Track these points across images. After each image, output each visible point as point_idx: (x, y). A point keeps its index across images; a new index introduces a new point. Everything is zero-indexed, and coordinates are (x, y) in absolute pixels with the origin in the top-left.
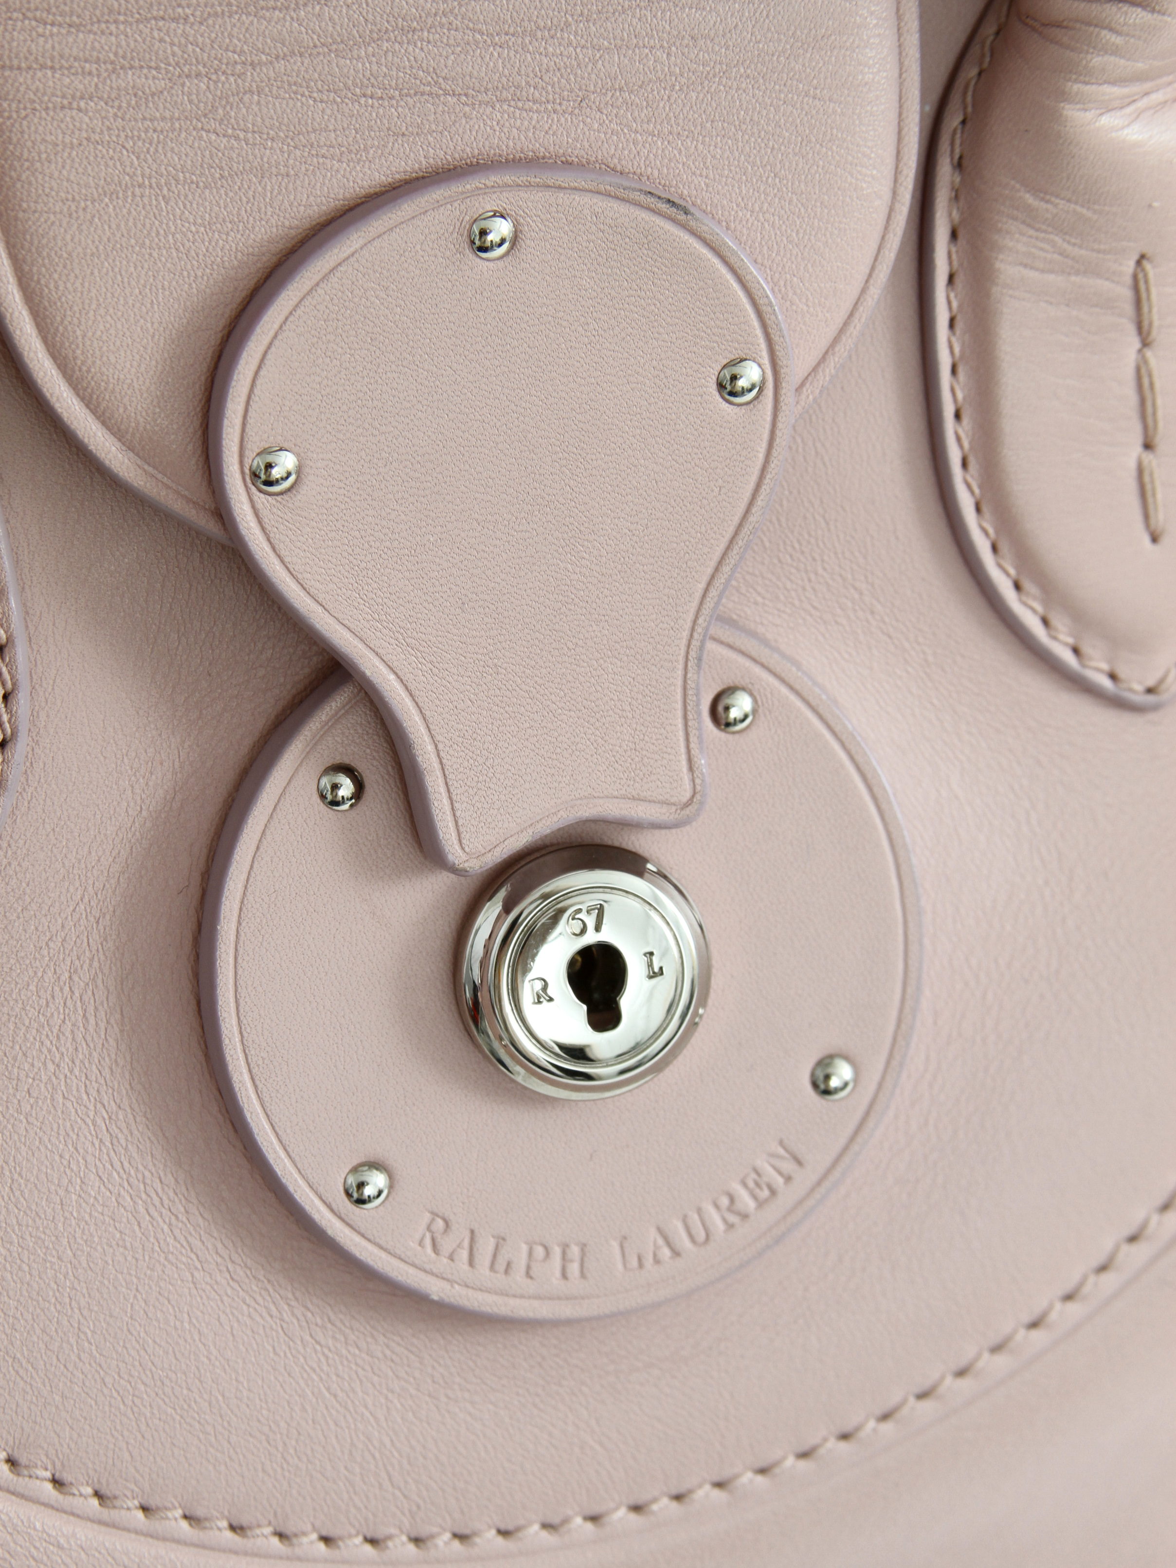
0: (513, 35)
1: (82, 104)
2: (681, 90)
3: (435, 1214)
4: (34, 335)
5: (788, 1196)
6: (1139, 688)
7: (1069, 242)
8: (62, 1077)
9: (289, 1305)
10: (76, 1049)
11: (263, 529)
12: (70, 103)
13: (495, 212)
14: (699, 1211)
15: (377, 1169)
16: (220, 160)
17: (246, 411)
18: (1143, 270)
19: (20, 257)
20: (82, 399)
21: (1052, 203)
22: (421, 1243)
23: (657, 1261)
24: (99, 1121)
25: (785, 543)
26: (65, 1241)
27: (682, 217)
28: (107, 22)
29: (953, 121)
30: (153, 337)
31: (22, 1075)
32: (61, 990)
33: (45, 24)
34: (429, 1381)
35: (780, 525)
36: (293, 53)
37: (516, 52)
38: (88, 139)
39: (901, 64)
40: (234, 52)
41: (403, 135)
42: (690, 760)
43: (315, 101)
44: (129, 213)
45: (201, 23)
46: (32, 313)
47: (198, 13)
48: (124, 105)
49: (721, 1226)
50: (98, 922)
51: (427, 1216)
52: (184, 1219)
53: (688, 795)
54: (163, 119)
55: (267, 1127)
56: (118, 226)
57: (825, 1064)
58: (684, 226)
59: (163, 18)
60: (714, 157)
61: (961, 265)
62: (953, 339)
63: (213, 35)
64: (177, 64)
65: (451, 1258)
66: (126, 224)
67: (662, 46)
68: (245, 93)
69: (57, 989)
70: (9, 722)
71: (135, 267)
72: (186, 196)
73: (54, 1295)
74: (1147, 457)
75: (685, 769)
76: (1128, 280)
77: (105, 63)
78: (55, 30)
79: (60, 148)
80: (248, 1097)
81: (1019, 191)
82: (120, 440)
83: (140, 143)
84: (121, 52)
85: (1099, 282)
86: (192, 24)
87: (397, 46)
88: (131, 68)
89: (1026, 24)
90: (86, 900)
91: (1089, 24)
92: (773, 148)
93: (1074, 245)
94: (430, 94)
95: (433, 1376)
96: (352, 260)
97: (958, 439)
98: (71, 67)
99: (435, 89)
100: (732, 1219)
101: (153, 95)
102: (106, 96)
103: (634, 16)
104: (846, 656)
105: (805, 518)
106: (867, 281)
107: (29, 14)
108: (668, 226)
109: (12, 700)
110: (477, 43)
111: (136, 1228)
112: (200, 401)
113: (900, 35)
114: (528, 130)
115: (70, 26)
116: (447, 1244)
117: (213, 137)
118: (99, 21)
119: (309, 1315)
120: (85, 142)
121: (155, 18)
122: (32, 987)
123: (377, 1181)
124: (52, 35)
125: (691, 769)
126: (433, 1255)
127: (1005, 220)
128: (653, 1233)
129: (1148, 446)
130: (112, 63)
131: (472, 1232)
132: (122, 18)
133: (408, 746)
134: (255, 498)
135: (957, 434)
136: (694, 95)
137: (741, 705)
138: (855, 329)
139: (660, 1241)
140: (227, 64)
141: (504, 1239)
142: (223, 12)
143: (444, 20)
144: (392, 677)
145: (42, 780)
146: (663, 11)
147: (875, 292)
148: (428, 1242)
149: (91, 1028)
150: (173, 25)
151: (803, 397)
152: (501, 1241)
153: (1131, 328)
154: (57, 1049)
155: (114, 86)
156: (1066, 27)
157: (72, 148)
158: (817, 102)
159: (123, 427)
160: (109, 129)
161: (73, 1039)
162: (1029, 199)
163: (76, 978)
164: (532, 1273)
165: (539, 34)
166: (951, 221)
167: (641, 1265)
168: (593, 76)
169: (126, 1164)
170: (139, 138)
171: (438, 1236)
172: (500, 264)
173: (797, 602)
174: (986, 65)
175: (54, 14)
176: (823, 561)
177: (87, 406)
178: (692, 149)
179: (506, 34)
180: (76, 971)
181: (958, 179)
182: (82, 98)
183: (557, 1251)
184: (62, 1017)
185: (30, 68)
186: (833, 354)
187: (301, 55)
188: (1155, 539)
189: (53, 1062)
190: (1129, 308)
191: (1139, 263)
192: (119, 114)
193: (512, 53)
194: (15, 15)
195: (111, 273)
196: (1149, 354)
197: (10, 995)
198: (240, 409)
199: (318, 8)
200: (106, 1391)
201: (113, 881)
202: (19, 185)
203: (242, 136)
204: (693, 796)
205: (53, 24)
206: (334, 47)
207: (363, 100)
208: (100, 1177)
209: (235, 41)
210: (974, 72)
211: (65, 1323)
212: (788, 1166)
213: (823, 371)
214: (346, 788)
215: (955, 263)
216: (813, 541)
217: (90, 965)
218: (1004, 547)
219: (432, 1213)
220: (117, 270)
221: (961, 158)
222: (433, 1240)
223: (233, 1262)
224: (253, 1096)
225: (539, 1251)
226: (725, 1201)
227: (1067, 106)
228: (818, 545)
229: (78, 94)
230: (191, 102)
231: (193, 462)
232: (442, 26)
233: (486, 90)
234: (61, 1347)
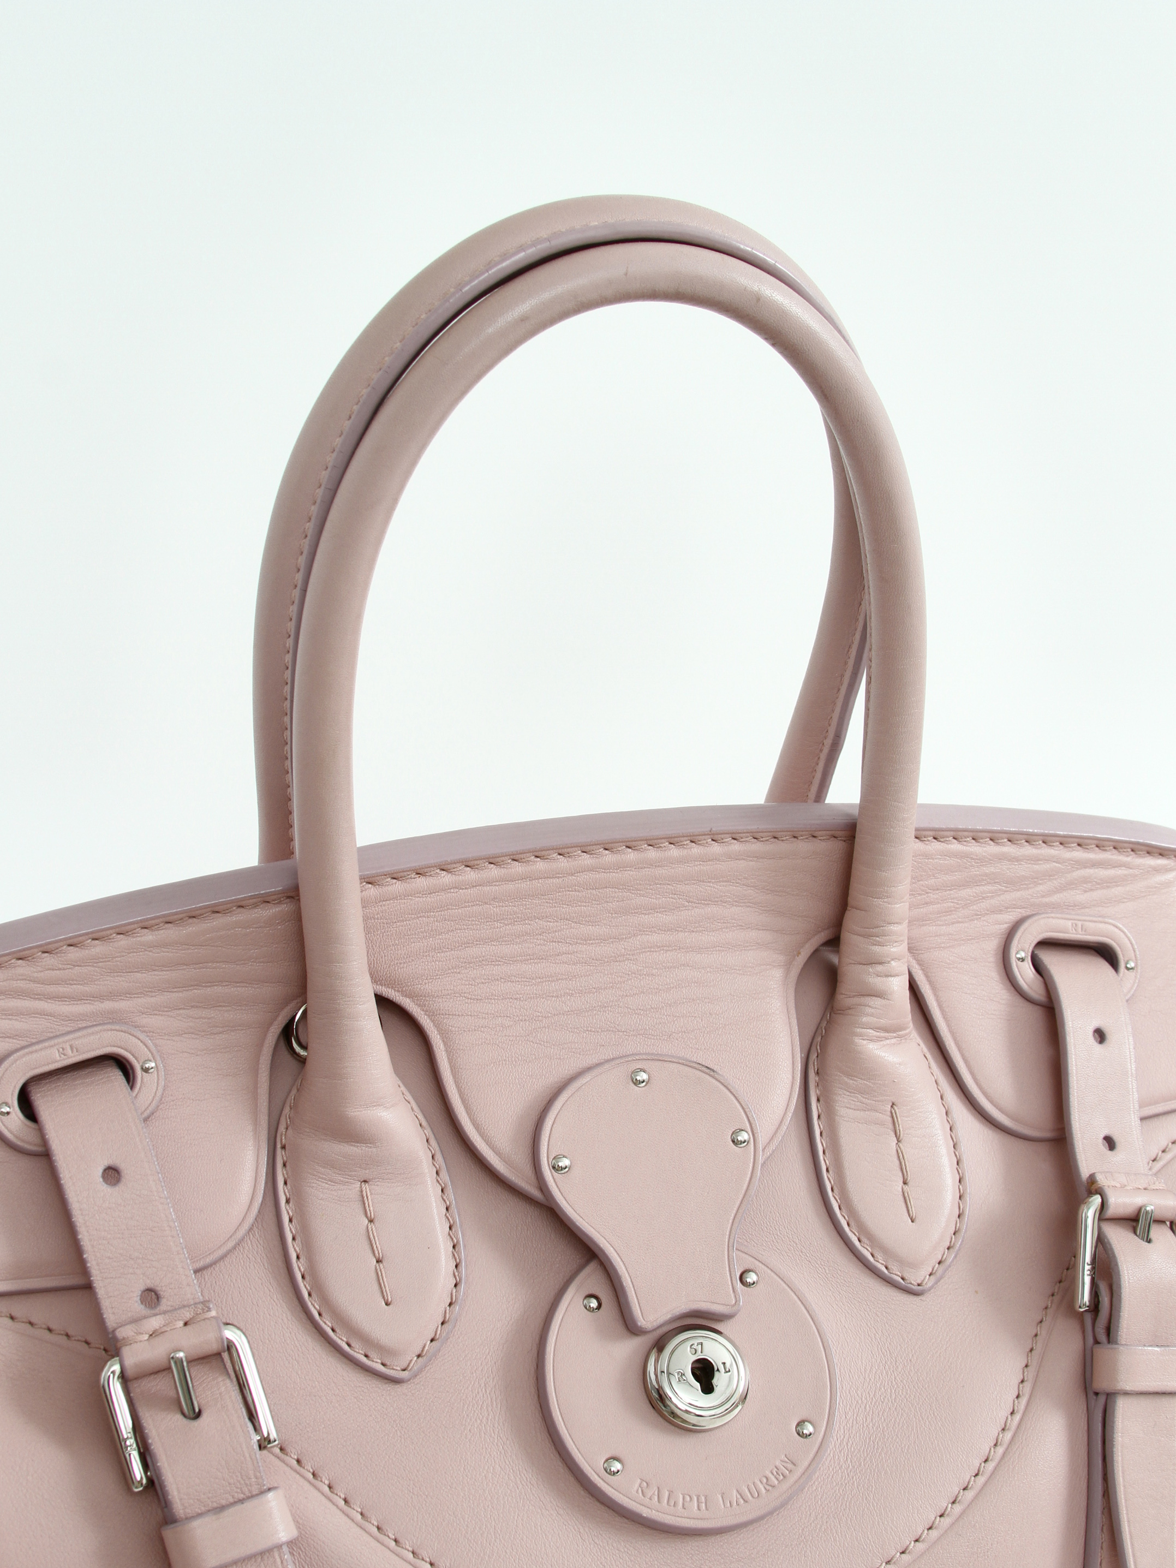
0: (642, 1010)
1: (482, 1029)
2: (707, 1033)
3: (642, 1480)
4: (466, 1116)
5: (792, 1479)
6: (915, 1284)
7: (864, 1098)
8: (483, 1425)
9: (582, 1526)
10: (489, 1414)
11: (558, 1187)
12: (478, 1029)
13: (642, 1069)
14: (754, 1483)
15: (617, 1461)
16: (535, 1052)
17: (549, 1140)
18: (894, 1109)
19: (460, 1086)
20: (485, 1141)
21: (855, 1080)
22: (637, 1491)
23: (738, 1504)
24: (499, 1444)
25: (764, 1223)
26: (487, 1492)
27: (712, 1073)
28: (491, 999)
29: (813, 1056)
30: (511, 1117)
31: (467, 1424)
32: (482, 1390)
33: (468, 999)
34: (644, 1563)
35: (761, 1215)
36: (560, 1014)
37: (644, 1016)
38: (485, 1042)
39: (791, 1029)
40: (538, 1012)
41: (603, 1046)
42: (733, 1288)
43: (569, 1032)
44: (501, 1070)
45: (526, 1001)
46: (465, 1107)
47: (524, 997)
48: (498, 1030)
49: (764, 1491)
50: (495, 1363)
51: (639, 1481)
52: (536, 1487)
53: (734, 1302)
54: (513, 1036)
55: (571, 1441)
56: (497, 1074)
57: (800, 1424)
58: (713, 1077)
59: (512, 999)
60: (722, 1058)
61: (822, 1110)
62: (823, 1140)
63: (530, 1005)
64: (517, 1016)
65: (650, 1499)
66: (500, 1074)
67: (699, 1017)
68: (543, 1027)
69: (480, 1390)
70: (458, 1275)
71: (504, 1091)
72: (522, 1065)
73: (484, 1514)
74: (906, 1187)
75: (732, 1292)
76: (889, 1114)
77: (490, 1014)
78: (472, 1001)
79: (474, 1045)
80: (562, 1427)
81: (842, 1076)
82: (500, 1157)
83: (504, 1045)
84: (496, 1010)
85: (878, 1114)
86: (522, 1001)
87: (599, 1013)
88: (500, 1017)
89: (837, 1014)
90: (490, 1354)
91: (861, 1005)
92: (745, 1056)
93: (866, 1098)
94: (612, 1031)
95: (646, 1561)
96: (587, 1084)
97: (829, 1179)
98: (478, 1015)
99: (614, 1029)
100: (768, 1487)
101: (509, 1027)
102: (491, 1026)
103: (687, 1005)
104: (793, 1269)
105: (771, 1212)
106: (786, 1110)
107: (462, 995)
108: (707, 1077)
109: (459, 1267)
110: (629, 1012)
111: (517, 1489)
112: (530, 1142)
113: (789, 1019)
114: (650, 1045)
115: (477, 1000)
116: (649, 1493)
117: (532, 1043)
118: (488, 999)
119: (591, 1531)
120: (484, 1044)
121: (509, 998)
122: (470, 1389)
123: (616, 1466)
124: (471, 1003)
125: (734, 1291)
126: (643, 1497)
127: (837, 1089)
128: (735, 1491)
129: (905, 1183)
130: (493, 1014)
131: (658, 1488)
132: (496, 998)
133: (619, 1278)
134: (554, 1175)
135: (828, 1177)
136: (713, 1035)
137: (751, 1278)
138: (784, 1128)
139: (739, 1496)
140: (536, 1017)
141: (672, 1492)
142: (534, 997)
143: (616, 1003)
144: (612, 1249)
145: (471, 1303)
146: (698, 1004)
147: (790, 1114)
148: (640, 1491)
149: (494, 1406)
150: (515, 1001)
151: (766, 1152)
152: (671, 1493)
153: (893, 1134)
154: (481, 1414)
155: (494, 1023)
156: (853, 1008)
157: (479, 1045)
158: (760, 1040)
159: (501, 1152)
160: (493, 1039)
161: (487, 1410)
162: (846, 1079)
163: (487, 1386)
164: (685, 1507)
165: (652, 1010)
166: (817, 1094)
167: (731, 1505)
168: (674, 1027)
169: (511, 1462)
170: (504, 1042)
171: (645, 1491)
172: (644, 1088)
173: (771, 1247)
174: (824, 1034)
175: (471, 995)
176: (779, 1230)
177: (487, 1144)
178: (714, 1055)
179: (640, 1010)
180: (487, 1383)
181: (817, 1079)
182: (482, 1027)
183: (695, 1499)
184: (482, 1401)
185: (463, 1015)
186: (776, 1137)
187: (563, 1014)
188: (912, 1221)
189: (479, 1419)
190: (891, 1126)
191: (892, 1107)
192: (496, 1033)
193: (642, 1017)
194: (457, 995)
195: (495, 1092)
196: (900, 1145)
197: (461, 1391)
198: (547, 1139)
199: (569, 997)
200: (507, 1556)
201: (501, 1347)
202: (459, 1059)
203: (542, 1043)
204: (736, 1302)
205: (471, 999)
206: (575, 1012)
207: (587, 1032)
208: (501, 1467)
209: (539, 1008)
210: (819, 1039)
211: (489, 1525)
212: (790, 1466)
213: (772, 1143)
214: (594, 1304)
215: (820, 1110)
216: (775, 1222)
217: (493, 1381)
218: (852, 1223)
219: (641, 1479)
220: (497, 1091)
221: (818, 1070)
222: (642, 1491)
223: (558, 1506)
224: (564, 1427)
225: (688, 1498)
226: (765, 1480)
227: (856, 1038)
228: (777, 1224)
229: (481, 1025)
230: (523, 1030)
231: (528, 1166)
232: (615, 1005)
233: (633, 1031)
234: (487, 1536)
